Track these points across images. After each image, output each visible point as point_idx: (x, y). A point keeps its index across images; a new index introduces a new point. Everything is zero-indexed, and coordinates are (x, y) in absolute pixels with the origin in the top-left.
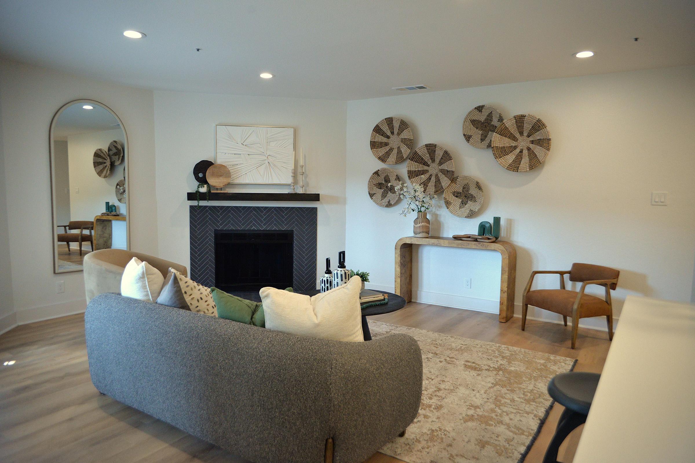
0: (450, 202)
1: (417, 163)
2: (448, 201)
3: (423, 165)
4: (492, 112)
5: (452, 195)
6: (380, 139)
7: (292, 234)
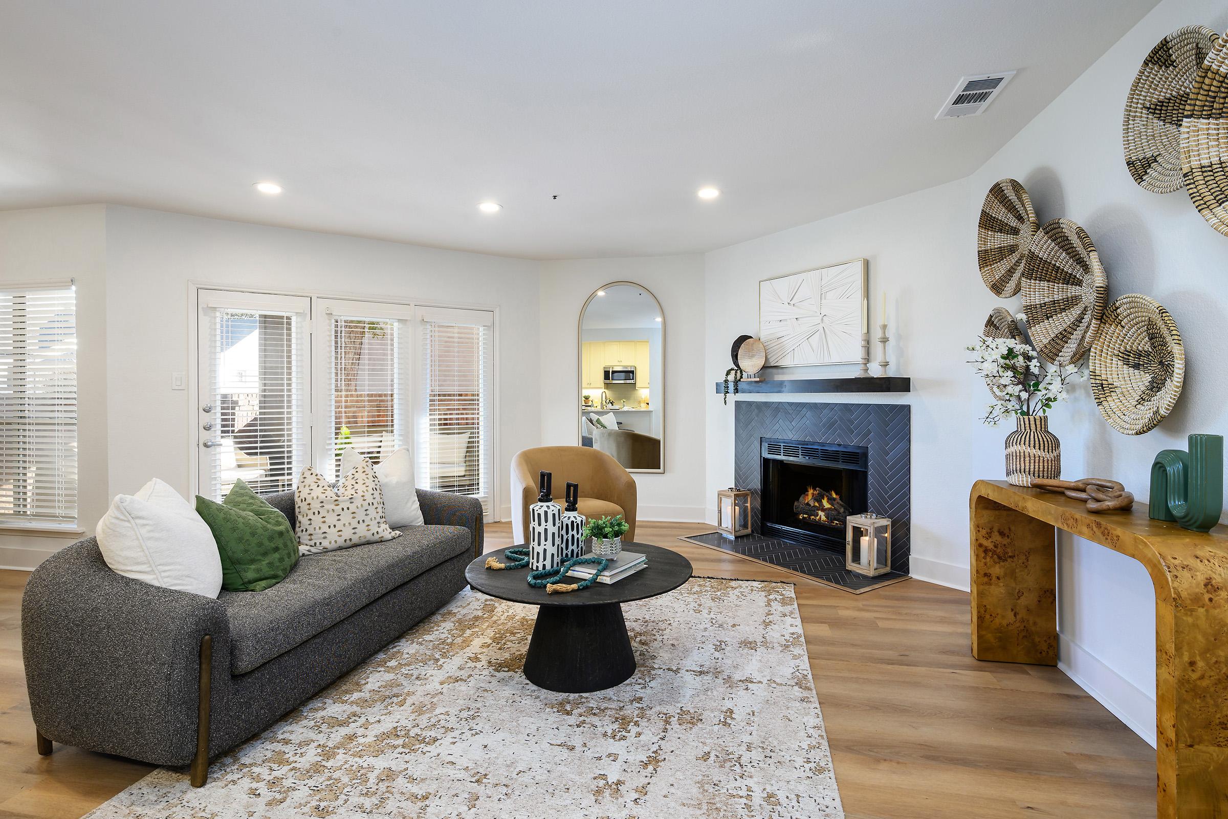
0: (1110, 386)
1: (1046, 282)
2: (1104, 382)
3: (1063, 284)
4: (1199, 46)
5: (1120, 363)
6: (999, 240)
7: (865, 455)
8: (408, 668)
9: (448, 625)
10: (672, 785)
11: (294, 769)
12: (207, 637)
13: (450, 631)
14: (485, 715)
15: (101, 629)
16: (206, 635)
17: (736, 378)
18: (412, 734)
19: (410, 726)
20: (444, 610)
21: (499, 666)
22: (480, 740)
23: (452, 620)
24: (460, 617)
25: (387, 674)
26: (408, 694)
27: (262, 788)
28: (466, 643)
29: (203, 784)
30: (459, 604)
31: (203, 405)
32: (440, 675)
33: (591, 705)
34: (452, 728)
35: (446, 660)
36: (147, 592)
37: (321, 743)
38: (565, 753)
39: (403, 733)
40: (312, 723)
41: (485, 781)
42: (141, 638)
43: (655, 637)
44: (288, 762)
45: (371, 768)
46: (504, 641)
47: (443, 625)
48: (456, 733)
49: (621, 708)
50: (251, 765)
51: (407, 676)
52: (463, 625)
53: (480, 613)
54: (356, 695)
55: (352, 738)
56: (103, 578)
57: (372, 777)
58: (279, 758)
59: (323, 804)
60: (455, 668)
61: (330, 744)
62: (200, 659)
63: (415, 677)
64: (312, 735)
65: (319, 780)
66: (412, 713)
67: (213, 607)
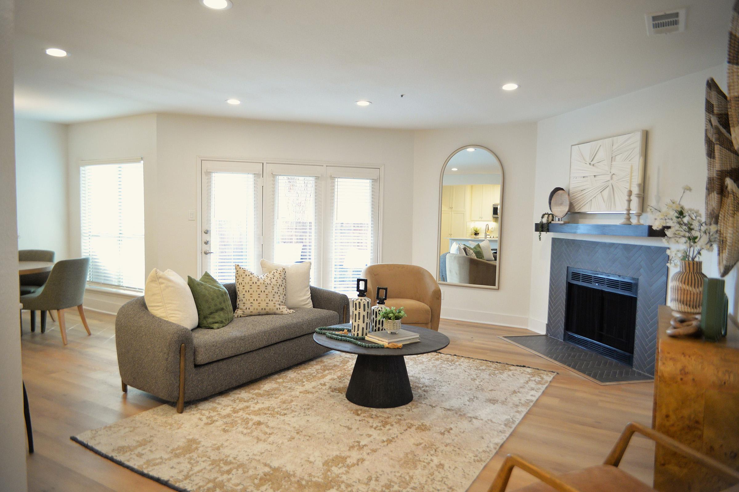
7: (636, 285)
8: (286, 383)
9: (318, 367)
10: (392, 451)
11: (219, 414)
12: (183, 345)
13: (317, 370)
14: (315, 409)
15: (143, 335)
16: (183, 343)
17: (548, 220)
18: (276, 410)
19: (276, 407)
20: (319, 359)
21: (334, 390)
22: (307, 418)
23: (321, 365)
24: (326, 364)
25: (275, 384)
26: (281, 395)
27: (204, 418)
28: (324, 376)
29: (181, 412)
30: (329, 357)
31: (204, 230)
32: (301, 389)
33: (373, 413)
34: (296, 411)
35: (308, 383)
36: (160, 321)
37: (234, 407)
38: (346, 430)
39: (272, 409)
40: (233, 399)
41: (301, 433)
42: (157, 341)
43: (434, 389)
44: (217, 411)
45: (252, 420)
46: (344, 378)
47: (315, 366)
48: (297, 414)
49: (388, 418)
50: (202, 410)
51: (285, 387)
52: (325, 369)
53: (338, 364)
54: (257, 391)
55: (247, 407)
56: (145, 314)
57: (251, 423)
58: (214, 409)
59: (227, 428)
60: (311, 387)
61: (238, 408)
62: (180, 354)
63: (288, 387)
64: (231, 403)
65: (228, 420)
66: (280, 402)
67: (186, 331)
